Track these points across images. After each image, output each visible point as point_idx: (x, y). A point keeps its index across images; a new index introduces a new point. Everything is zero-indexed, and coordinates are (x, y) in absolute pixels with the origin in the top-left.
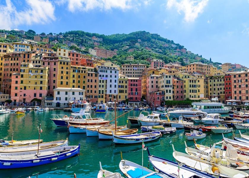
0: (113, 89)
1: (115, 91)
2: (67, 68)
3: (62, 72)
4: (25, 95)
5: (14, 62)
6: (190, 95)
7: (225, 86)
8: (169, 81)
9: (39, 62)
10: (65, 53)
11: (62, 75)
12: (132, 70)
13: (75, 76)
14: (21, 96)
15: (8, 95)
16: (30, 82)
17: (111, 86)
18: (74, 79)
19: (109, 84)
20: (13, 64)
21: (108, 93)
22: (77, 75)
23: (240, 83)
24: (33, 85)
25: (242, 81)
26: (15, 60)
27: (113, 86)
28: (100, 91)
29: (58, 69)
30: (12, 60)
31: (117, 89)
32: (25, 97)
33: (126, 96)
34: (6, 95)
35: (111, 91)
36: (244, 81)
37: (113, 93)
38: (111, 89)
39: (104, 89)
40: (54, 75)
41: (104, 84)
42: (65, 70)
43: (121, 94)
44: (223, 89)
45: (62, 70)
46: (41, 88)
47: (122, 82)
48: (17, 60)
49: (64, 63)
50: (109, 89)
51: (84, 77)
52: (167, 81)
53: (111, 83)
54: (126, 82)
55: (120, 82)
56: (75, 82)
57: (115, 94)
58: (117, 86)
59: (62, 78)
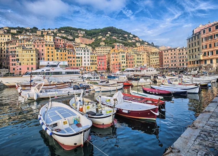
0: (87, 62)
1: (88, 64)
2: (52, 49)
3: (48, 52)
4: (20, 69)
5: (13, 46)
6: (138, 65)
7: (160, 58)
8: (124, 56)
9: (31, 46)
10: (50, 38)
11: (48, 54)
12: (103, 50)
13: (58, 55)
14: (18, 70)
15: (8, 70)
16: (23, 59)
17: (85, 61)
18: (57, 56)
19: (83, 59)
20: (12, 48)
21: (83, 65)
22: (60, 53)
23: (168, 56)
24: (26, 62)
25: (169, 54)
26: (13, 45)
27: (87, 61)
28: (77, 64)
29: (45, 50)
30: (11, 45)
31: (89, 63)
32: (20, 71)
33: (96, 67)
34: (6, 70)
35: (85, 64)
36: (170, 54)
37: (87, 65)
38: (85, 63)
39: (80, 63)
40: (43, 54)
41: (80, 59)
42: (50, 51)
43: (92, 66)
44: (158, 60)
45: (48, 50)
46: (32, 64)
47: (93, 58)
48: (15, 45)
49: (49, 46)
50: (83, 62)
51: (65, 55)
52: (122, 56)
53: (85, 59)
54: (96, 58)
55: (91, 58)
56: (59, 58)
57: (88, 66)
58: (89, 61)
59: (48, 56)
